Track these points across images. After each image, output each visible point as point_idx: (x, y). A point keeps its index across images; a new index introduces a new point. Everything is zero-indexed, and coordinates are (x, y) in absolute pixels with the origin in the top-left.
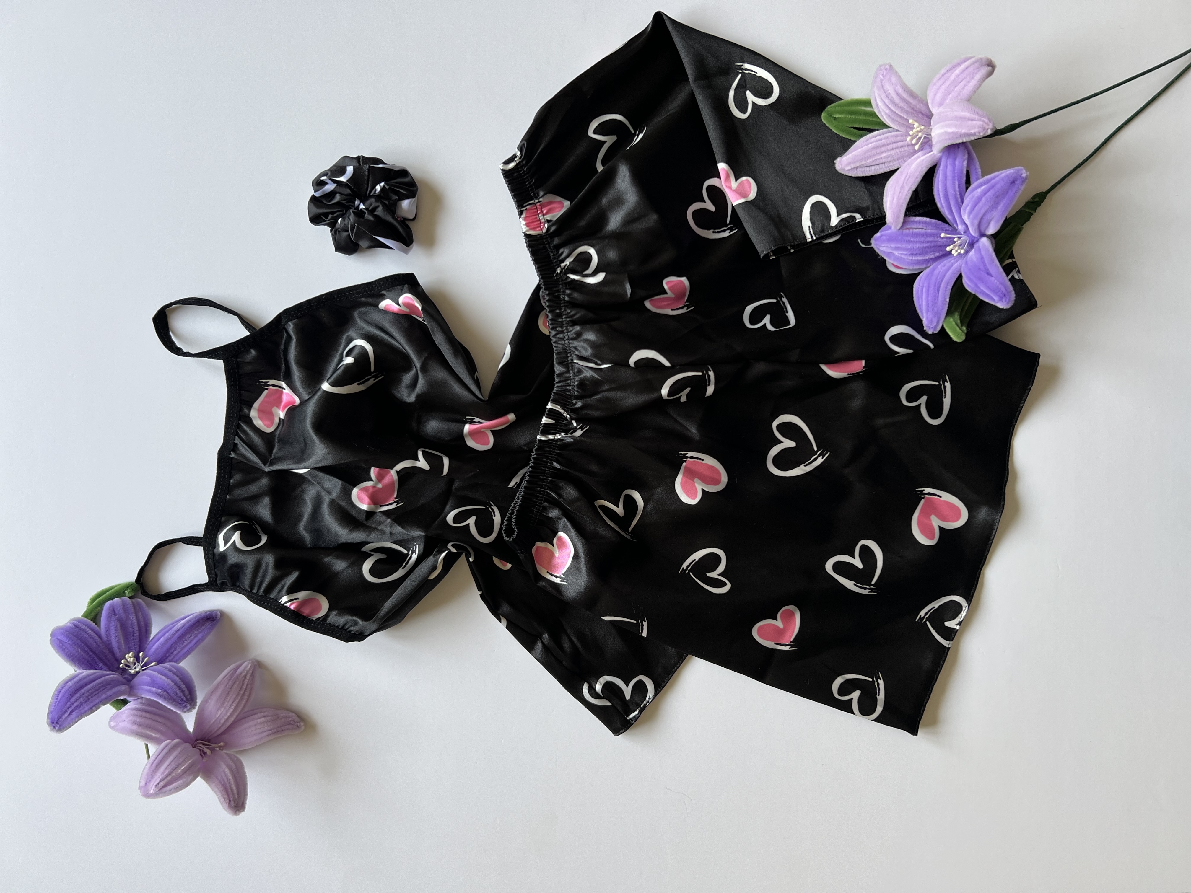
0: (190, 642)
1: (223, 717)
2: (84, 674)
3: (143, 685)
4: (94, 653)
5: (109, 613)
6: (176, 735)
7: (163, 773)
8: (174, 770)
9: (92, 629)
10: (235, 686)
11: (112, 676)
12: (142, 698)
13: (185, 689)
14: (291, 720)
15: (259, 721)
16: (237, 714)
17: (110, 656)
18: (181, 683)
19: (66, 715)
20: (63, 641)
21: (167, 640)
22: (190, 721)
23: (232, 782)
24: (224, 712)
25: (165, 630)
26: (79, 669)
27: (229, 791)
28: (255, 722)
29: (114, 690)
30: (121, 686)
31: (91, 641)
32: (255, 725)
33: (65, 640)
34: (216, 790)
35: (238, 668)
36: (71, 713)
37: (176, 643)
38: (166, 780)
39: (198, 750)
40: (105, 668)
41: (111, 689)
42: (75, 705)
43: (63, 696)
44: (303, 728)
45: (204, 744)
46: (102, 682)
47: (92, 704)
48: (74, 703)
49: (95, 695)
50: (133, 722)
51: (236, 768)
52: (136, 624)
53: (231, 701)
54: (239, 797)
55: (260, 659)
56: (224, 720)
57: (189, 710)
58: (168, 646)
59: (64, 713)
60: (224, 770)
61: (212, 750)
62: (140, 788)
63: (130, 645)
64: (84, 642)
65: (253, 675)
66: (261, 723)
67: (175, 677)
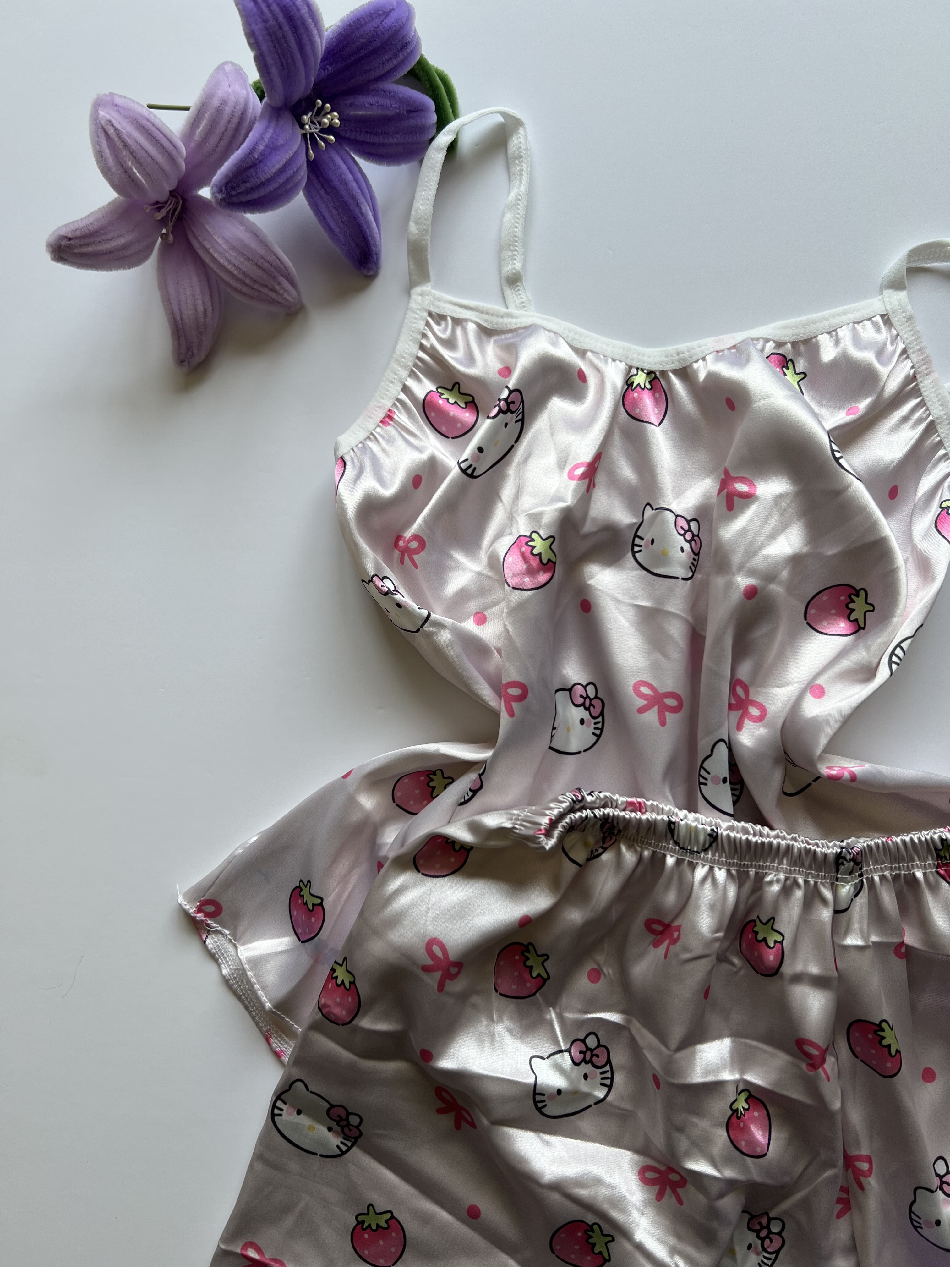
1: (214, 248)
2: (318, 40)
3: (279, 130)
6: (192, 168)
8: (132, 154)
10: (260, 273)
11: (306, 83)
14: (193, 353)
15: (200, 302)
16: (215, 269)
17: (339, 87)
20: (385, 18)
21: (346, 183)
23: (104, 247)
24: (222, 250)
25: (363, 183)
27: (87, 241)
28: (198, 295)
29: (280, 82)
30: (282, 93)
31: (374, 64)
32: (193, 295)
33: (389, 22)
34: (92, 219)
35: (288, 281)
38: (116, 139)
39: (164, 199)
40: (324, 75)
41: (282, 76)
46: (296, 65)
47: (261, 39)
49: (275, 47)
50: (227, 103)
51: (127, 256)
52: (386, 140)
53: (238, 264)
54: (78, 254)
56: (208, 246)
58: (337, 183)
60: (125, 236)
62: (111, 94)
63: (351, 123)
64: (375, 52)
66: (195, 306)
67: (279, 182)
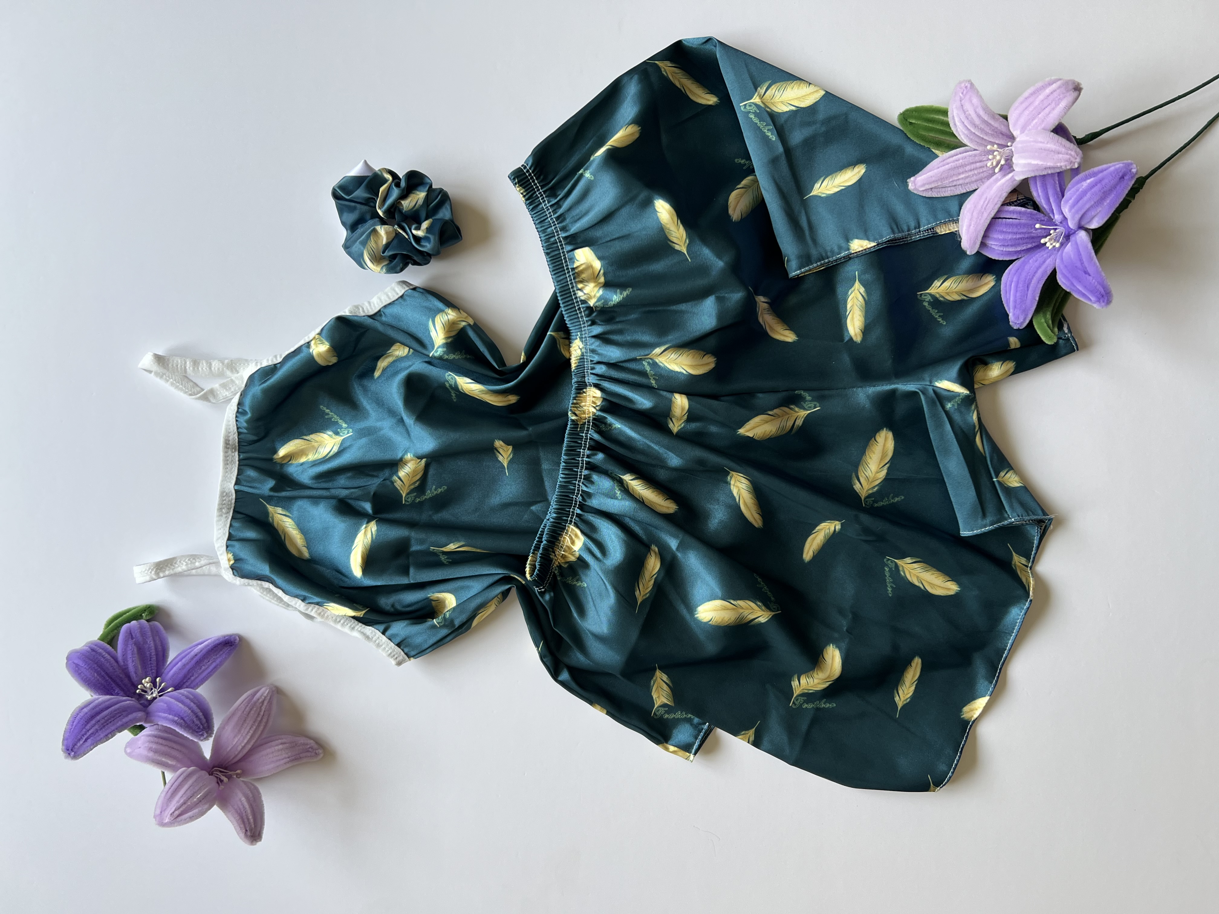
0: (208, 667)
1: (240, 744)
2: (100, 700)
3: (160, 712)
4: (111, 678)
5: (126, 637)
6: (193, 763)
7: (178, 802)
8: (189, 799)
9: (109, 653)
10: (252, 712)
11: (128, 702)
12: (157, 724)
13: (202, 717)
14: (310, 748)
15: (277, 748)
16: (254, 741)
17: (126, 681)
18: (197, 710)
19: (81, 742)
20: (79, 665)
21: (184, 665)
22: (207, 748)
23: (249, 811)
24: (241, 739)
25: (183, 655)
26: (95, 694)
27: (246, 820)
28: (272, 749)
29: (131, 717)
30: (137, 713)
31: (108, 665)
32: (273, 753)
33: (81, 663)
34: (233, 819)
35: (255, 694)
36: (86, 740)
37: (193, 668)
38: (181, 809)
39: (215, 779)
40: (122, 693)
41: (127, 716)
42: (91, 732)
43: (78, 723)
44: (322, 755)
45: (221, 772)
46: (118, 709)
47: (108, 731)
48: (90, 730)
49: (111, 722)
50: (149, 749)
51: (253, 796)
52: (153, 648)
53: (248, 728)
54: (255, 826)
55: (278, 684)
56: (240, 747)
57: (206, 739)
58: (185, 671)
59: (79, 740)
60: (240, 798)
61: (229, 777)
62: (155, 817)
63: (147, 670)
64: (101, 666)
65: (270, 702)
66: (279, 750)
67: (192, 704)
